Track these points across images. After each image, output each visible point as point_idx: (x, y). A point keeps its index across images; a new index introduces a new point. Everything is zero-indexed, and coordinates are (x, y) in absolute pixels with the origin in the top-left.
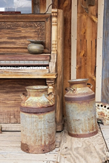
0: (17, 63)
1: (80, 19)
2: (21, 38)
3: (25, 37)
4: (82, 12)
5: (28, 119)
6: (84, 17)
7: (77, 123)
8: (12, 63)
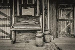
0: (33, 26)
1: (44, 17)
2: (33, 21)
3: (34, 21)
4: (45, 16)
5: (38, 39)
6: (45, 17)
7: (47, 39)
8: (32, 26)
